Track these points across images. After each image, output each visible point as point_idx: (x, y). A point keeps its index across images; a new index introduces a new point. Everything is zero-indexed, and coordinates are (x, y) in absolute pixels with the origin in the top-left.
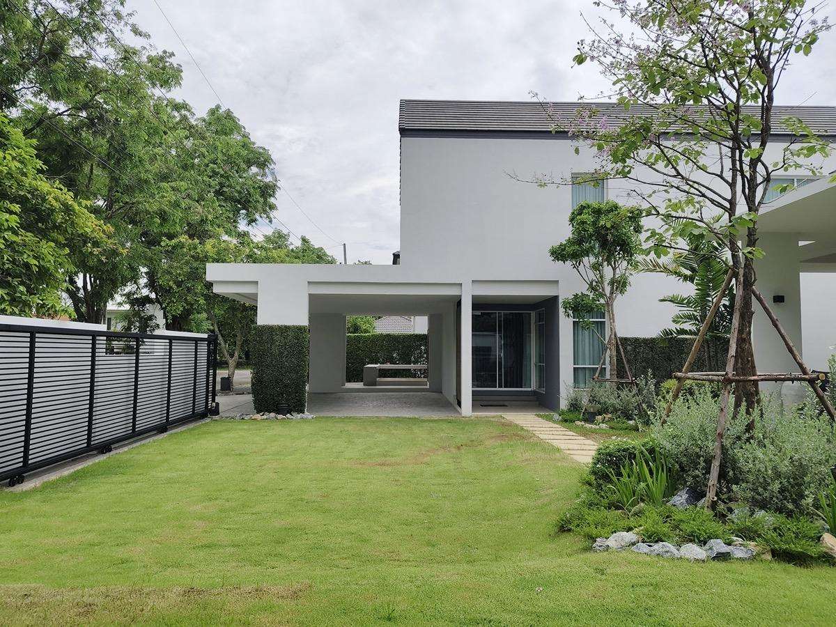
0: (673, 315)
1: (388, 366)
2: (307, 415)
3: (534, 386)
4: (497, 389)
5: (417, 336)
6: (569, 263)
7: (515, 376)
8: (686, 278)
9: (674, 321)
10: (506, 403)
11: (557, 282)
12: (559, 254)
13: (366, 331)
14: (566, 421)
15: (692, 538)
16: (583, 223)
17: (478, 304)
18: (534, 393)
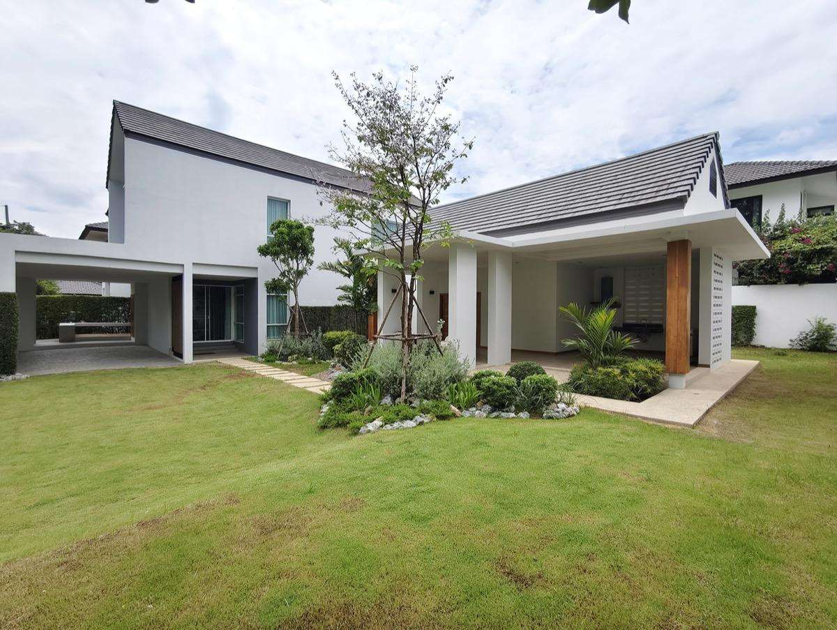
0: (338, 296)
1: (83, 324)
2: (18, 375)
3: (233, 338)
4: (206, 341)
5: (114, 298)
6: (269, 257)
7: (219, 332)
8: (346, 275)
9: (338, 299)
10: (214, 351)
11: (257, 268)
12: (264, 251)
13: (51, 293)
14: (268, 361)
15: (406, 418)
16: (282, 233)
17: (197, 280)
18: (234, 343)
